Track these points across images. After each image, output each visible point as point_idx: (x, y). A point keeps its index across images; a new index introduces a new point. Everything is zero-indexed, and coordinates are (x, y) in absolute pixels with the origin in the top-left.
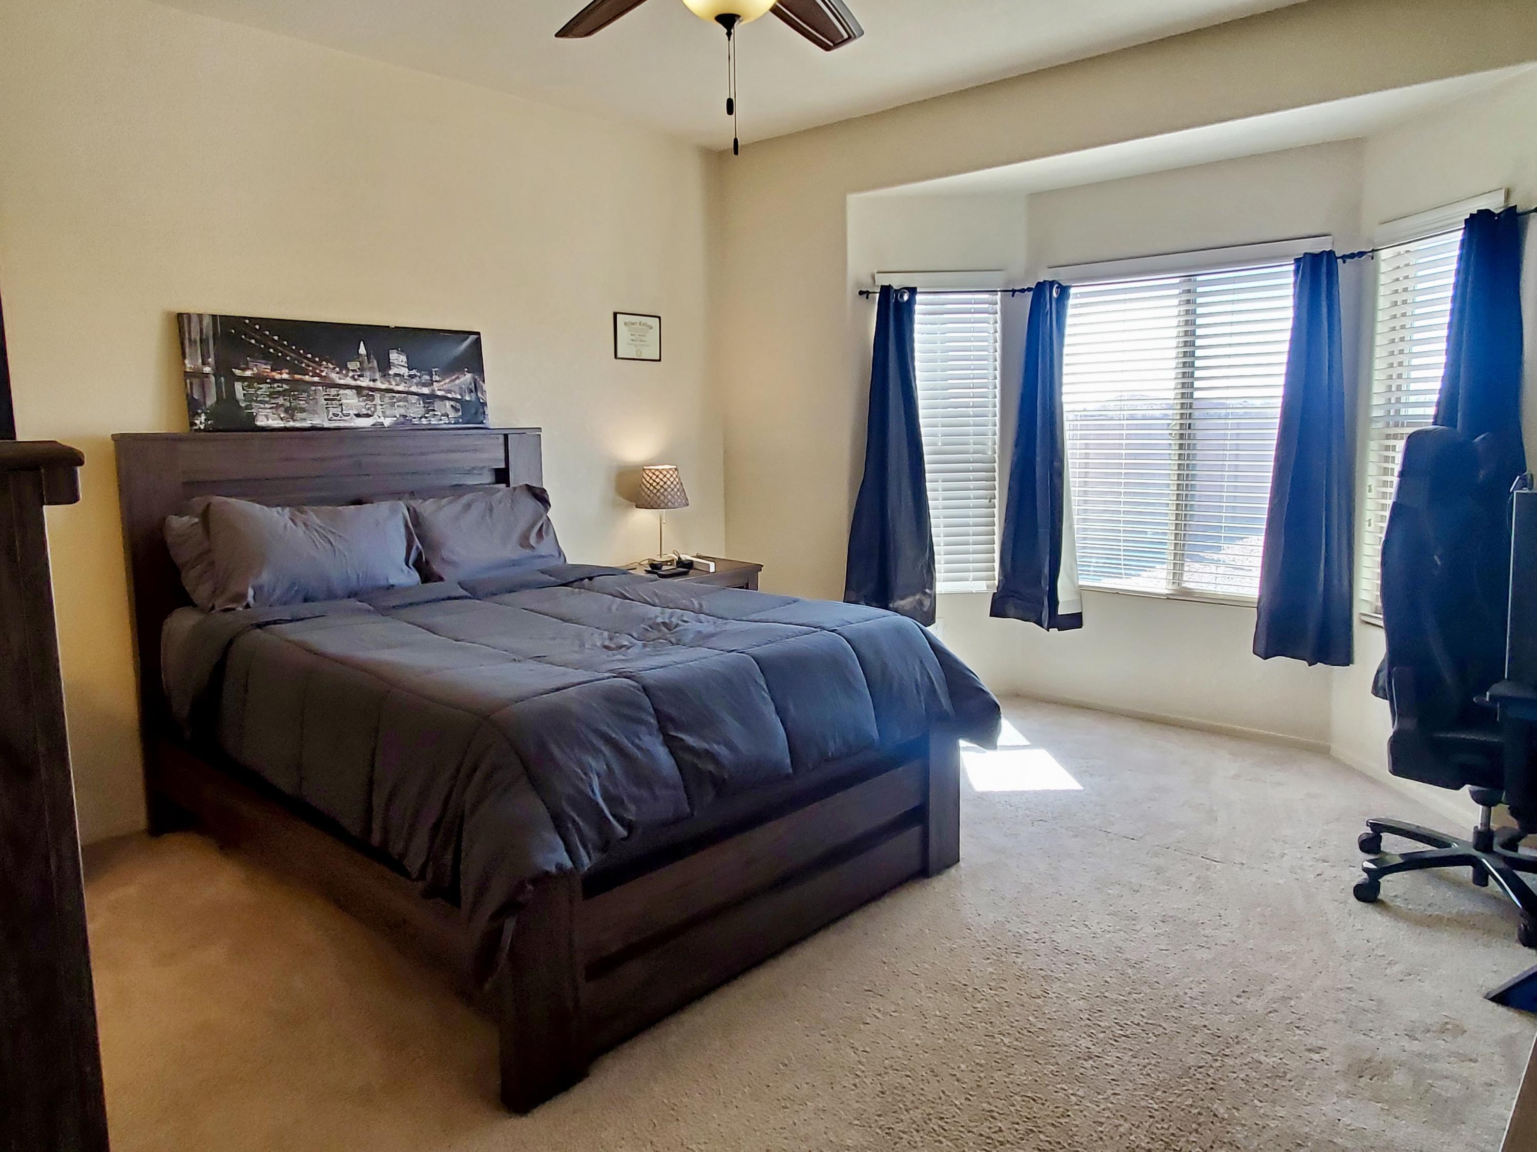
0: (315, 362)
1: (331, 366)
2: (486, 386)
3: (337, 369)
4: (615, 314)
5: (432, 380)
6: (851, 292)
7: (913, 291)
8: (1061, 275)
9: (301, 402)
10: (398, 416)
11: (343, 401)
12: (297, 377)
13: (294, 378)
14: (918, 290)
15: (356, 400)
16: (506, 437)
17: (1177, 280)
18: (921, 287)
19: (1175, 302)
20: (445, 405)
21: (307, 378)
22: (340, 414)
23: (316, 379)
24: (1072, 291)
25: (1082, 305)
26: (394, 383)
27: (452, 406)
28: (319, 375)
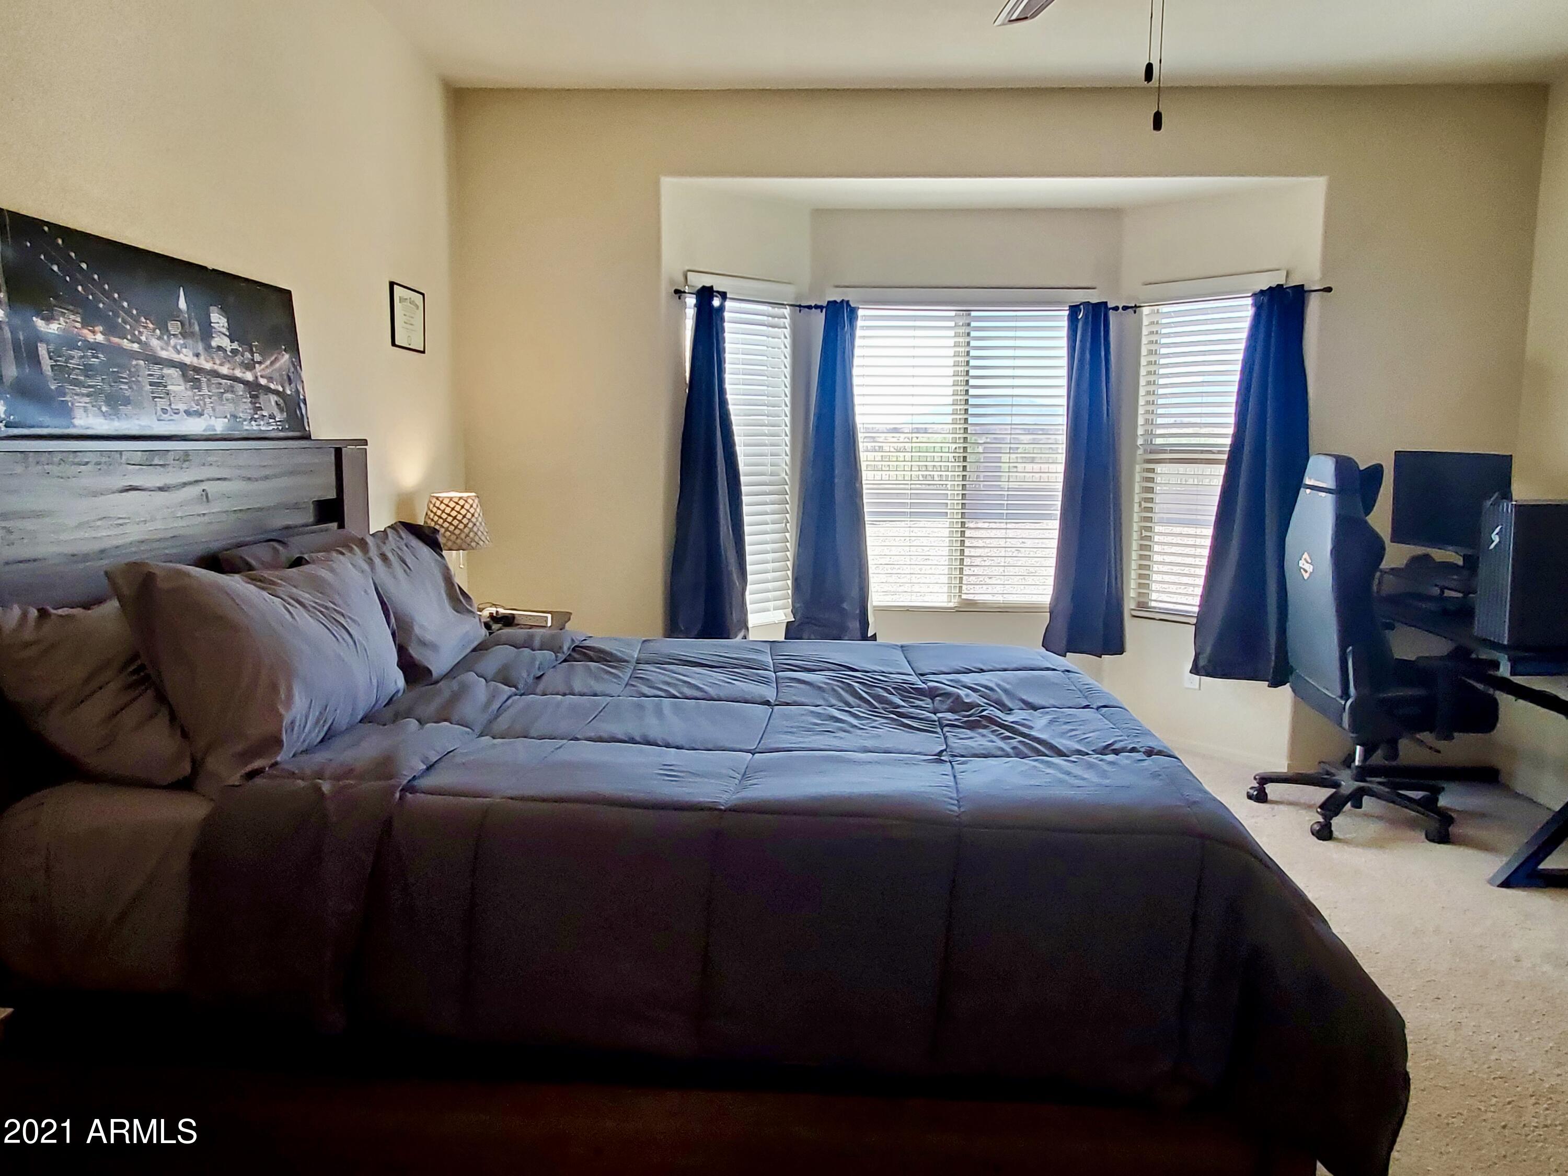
0: (132, 316)
1: (151, 326)
2: (304, 374)
3: (158, 332)
4: (392, 284)
5: (253, 360)
6: (665, 290)
7: (723, 295)
8: (851, 296)
9: (123, 387)
10: (229, 416)
11: (169, 388)
12: (116, 340)
13: (109, 341)
14: (728, 296)
15: (182, 388)
16: (338, 452)
17: (953, 314)
18: (731, 293)
19: (951, 333)
20: (270, 401)
21: (125, 344)
22: (168, 408)
23: (136, 346)
24: (861, 313)
25: (869, 328)
26: (218, 362)
27: (276, 402)
28: (139, 342)
